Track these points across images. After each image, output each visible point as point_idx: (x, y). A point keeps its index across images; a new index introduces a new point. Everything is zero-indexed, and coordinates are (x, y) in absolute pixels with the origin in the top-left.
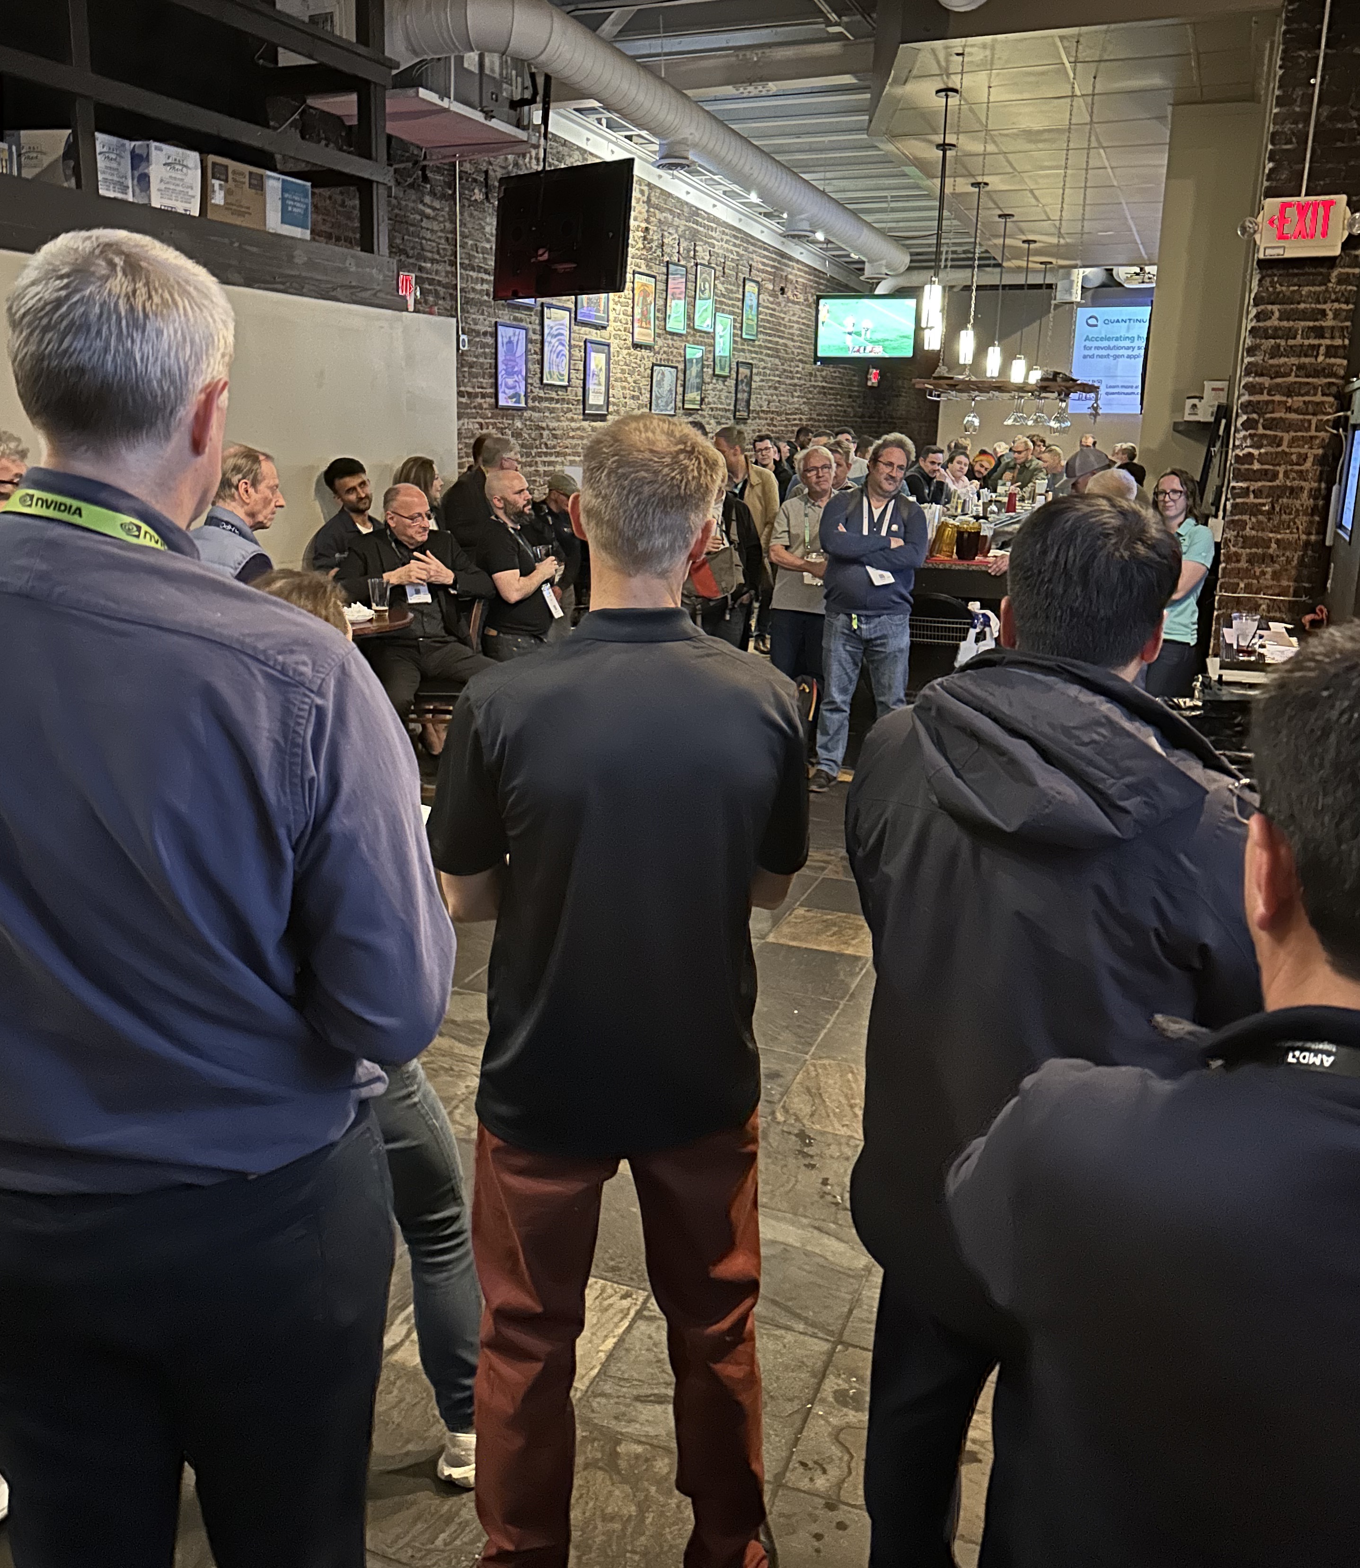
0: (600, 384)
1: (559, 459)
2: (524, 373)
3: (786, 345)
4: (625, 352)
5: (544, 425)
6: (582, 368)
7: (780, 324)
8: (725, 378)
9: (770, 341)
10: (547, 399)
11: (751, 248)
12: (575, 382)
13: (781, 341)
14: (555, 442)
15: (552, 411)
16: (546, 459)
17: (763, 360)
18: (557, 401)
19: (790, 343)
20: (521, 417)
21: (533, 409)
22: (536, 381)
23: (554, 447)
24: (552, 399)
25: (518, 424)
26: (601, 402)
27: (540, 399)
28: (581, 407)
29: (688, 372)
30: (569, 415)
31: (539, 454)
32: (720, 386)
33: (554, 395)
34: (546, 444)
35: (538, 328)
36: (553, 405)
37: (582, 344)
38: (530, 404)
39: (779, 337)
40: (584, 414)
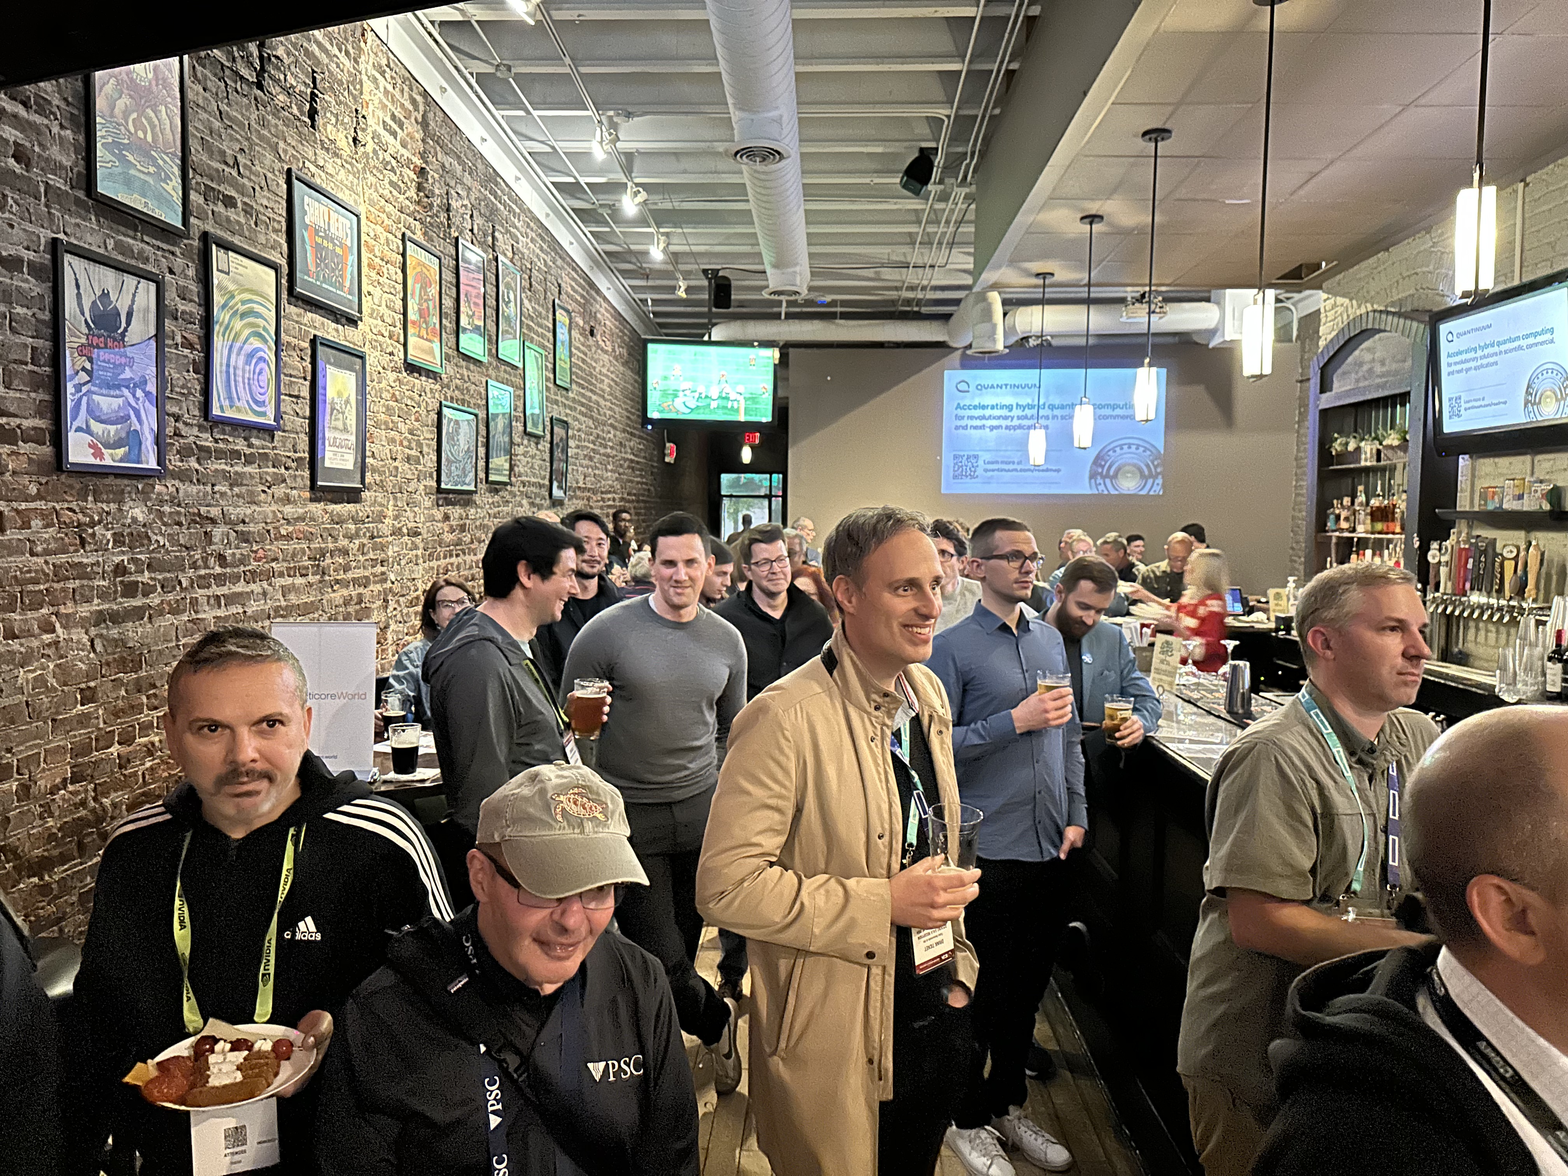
0: (345, 430)
1: (255, 587)
2: (152, 387)
3: (598, 403)
4: (392, 376)
5: (215, 512)
6: (305, 393)
7: (591, 375)
8: (537, 437)
9: (583, 395)
10: (220, 455)
11: (559, 262)
12: (289, 420)
13: (594, 397)
14: (245, 549)
15: (234, 481)
16: (219, 591)
17: (577, 420)
18: (249, 460)
19: (602, 402)
20: (144, 495)
21: (183, 476)
22: (191, 410)
23: (243, 561)
24: (236, 454)
25: (138, 512)
26: (350, 466)
27: (204, 453)
28: (307, 474)
29: (492, 424)
30: (280, 491)
31: (203, 582)
32: (532, 450)
33: (240, 445)
34: (221, 559)
35: (194, 288)
36: (238, 468)
37: (306, 345)
38: (174, 461)
39: (592, 391)
40: (313, 486)
